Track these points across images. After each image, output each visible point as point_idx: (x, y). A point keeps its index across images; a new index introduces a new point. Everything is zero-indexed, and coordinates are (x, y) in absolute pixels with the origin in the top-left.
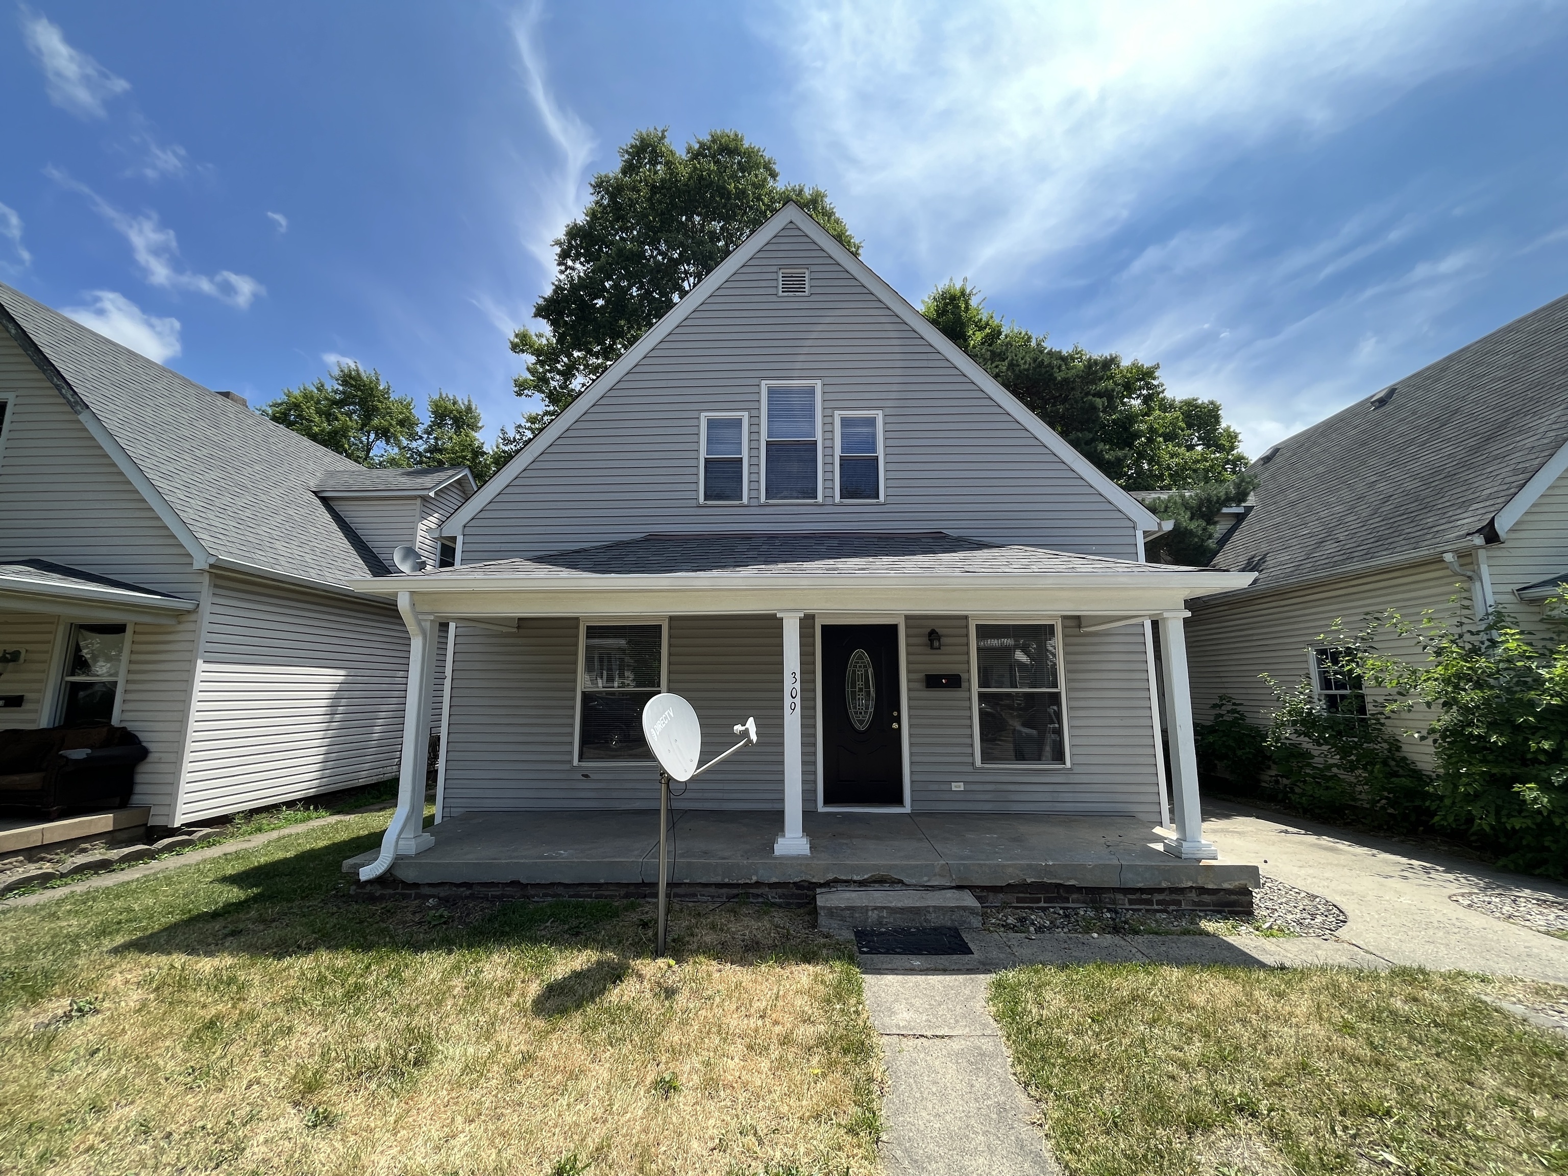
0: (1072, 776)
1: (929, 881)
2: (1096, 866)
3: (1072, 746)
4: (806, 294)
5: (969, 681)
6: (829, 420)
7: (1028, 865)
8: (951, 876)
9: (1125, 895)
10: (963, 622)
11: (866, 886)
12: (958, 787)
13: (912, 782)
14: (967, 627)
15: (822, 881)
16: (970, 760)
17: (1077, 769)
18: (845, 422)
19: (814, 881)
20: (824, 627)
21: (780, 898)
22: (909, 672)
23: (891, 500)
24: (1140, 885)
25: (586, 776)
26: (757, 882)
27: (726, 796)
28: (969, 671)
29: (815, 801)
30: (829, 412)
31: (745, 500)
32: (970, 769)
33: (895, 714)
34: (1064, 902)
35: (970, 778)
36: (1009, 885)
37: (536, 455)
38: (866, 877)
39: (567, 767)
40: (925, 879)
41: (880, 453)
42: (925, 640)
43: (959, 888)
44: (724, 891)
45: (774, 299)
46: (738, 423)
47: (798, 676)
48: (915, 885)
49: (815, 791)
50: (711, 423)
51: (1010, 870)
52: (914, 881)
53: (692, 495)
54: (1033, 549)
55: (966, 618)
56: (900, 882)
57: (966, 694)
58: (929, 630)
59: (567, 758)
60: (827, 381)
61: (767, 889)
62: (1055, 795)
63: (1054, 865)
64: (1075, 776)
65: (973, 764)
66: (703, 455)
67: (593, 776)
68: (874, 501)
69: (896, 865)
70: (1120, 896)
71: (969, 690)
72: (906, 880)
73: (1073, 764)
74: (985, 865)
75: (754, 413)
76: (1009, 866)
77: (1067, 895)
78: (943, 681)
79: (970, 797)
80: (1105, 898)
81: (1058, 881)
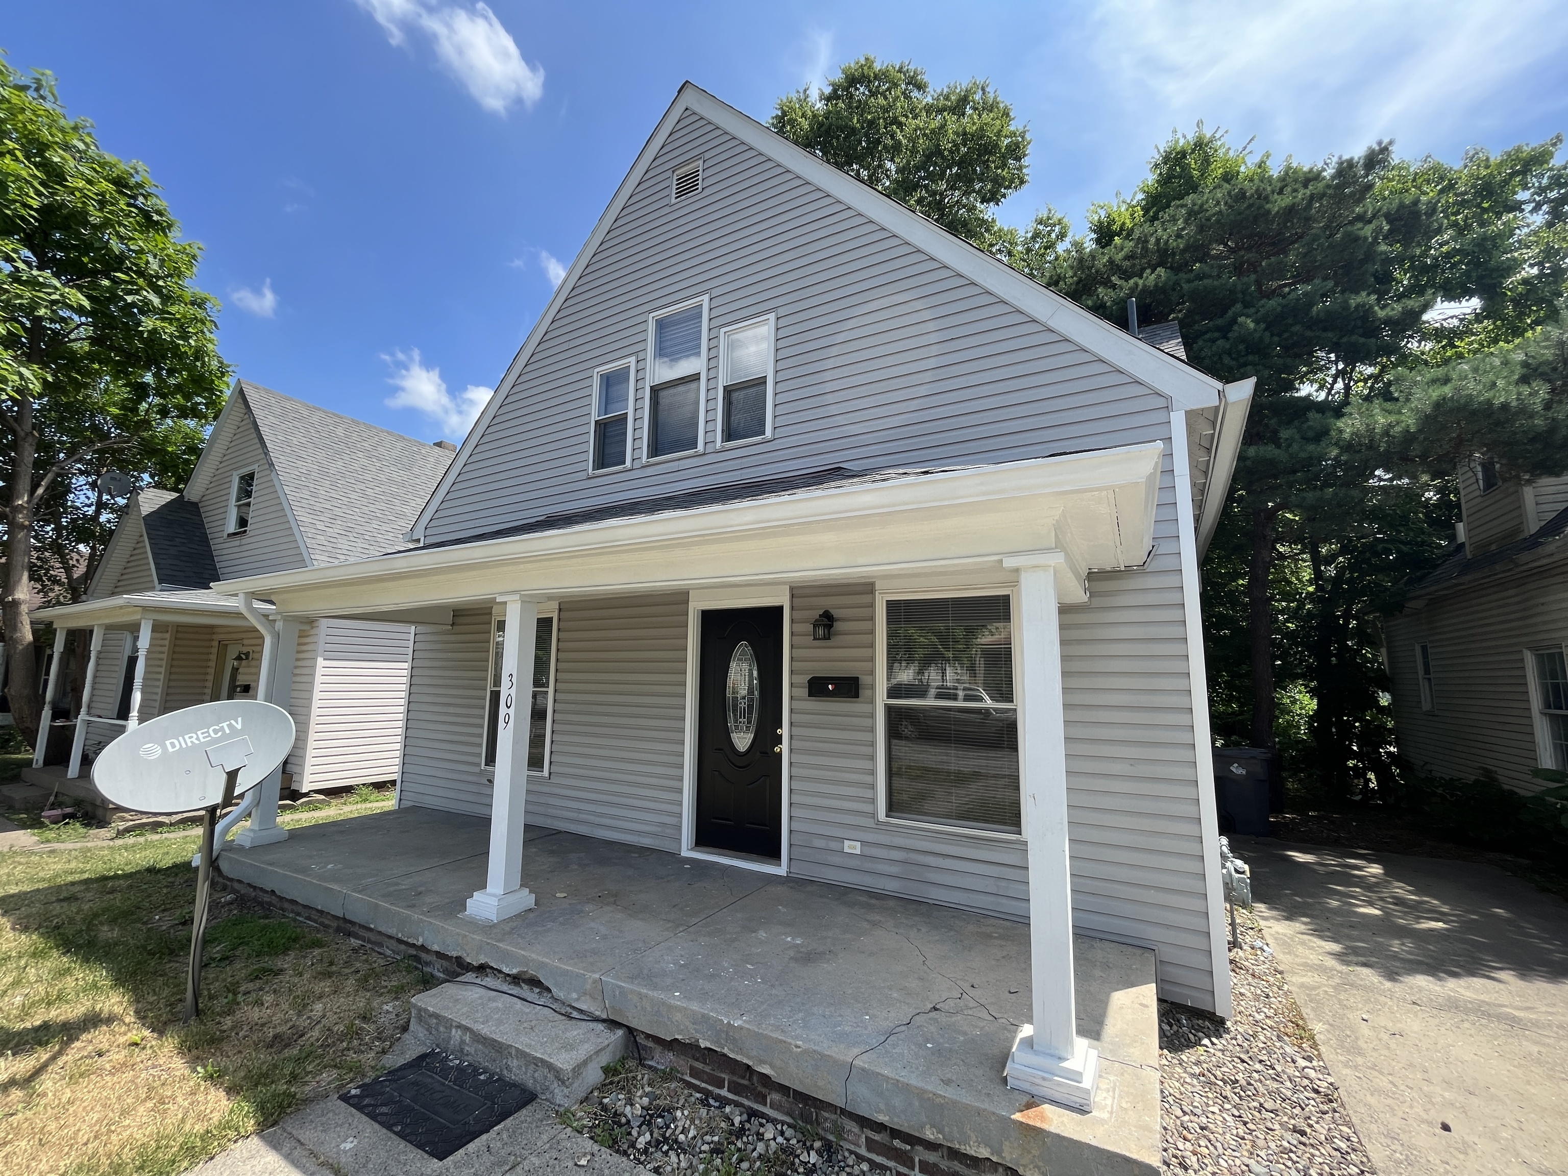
1: (577, 1000)
2: (806, 1051)
4: (699, 191)
5: (872, 687)
6: (715, 343)
7: (703, 1016)
8: (603, 1001)
9: (862, 1127)
10: (867, 596)
11: (517, 984)
12: (852, 847)
13: (791, 832)
14: (872, 605)
15: (475, 964)
16: (870, 808)
19: (468, 960)
20: (705, 615)
22: (792, 672)
23: (780, 432)
24: (882, 1118)
25: (490, 781)
26: (422, 946)
28: (872, 673)
29: (680, 840)
30: (716, 333)
31: (628, 462)
32: (870, 823)
33: (779, 731)
34: (757, 1102)
35: (870, 837)
36: (677, 1041)
38: (514, 971)
39: (478, 770)
40: (574, 995)
41: (769, 370)
42: (815, 626)
43: (613, 1024)
44: (403, 947)
45: (667, 210)
46: (626, 372)
48: (563, 1003)
49: (680, 827)
50: (604, 379)
51: (678, 1017)
52: (561, 995)
53: (584, 466)
55: (871, 587)
56: (550, 991)
57: (869, 709)
59: (478, 760)
60: (715, 293)
63: (740, 1028)
65: (874, 815)
66: (594, 417)
68: (761, 438)
69: (546, 965)
70: (852, 1126)
71: (872, 701)
72: (554, 991)
74: (646, 996)
75: (641, 357)
76: (678, 1009)
77: (764, 1090)
78: (830, 687)
79: (868, 866)
80: (826, 1119)
81: (745, 1060)
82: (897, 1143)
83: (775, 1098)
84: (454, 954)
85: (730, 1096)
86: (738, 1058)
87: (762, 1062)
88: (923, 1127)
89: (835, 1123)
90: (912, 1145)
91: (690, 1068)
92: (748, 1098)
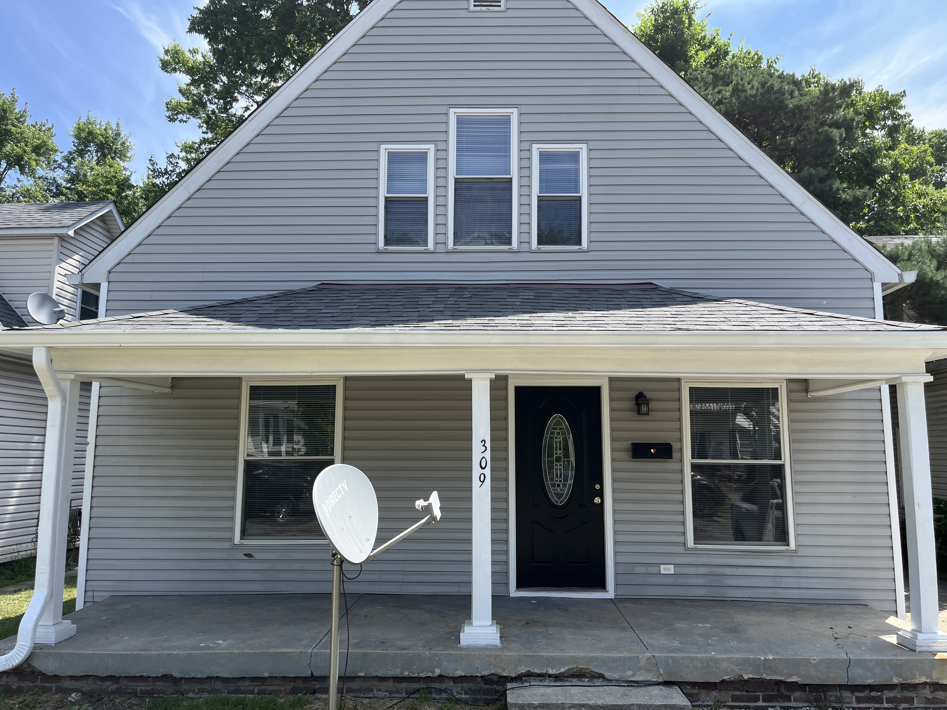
0: (796, 559)
1: (633, 676)
2: (821, 661)
3: (797, 525)
4: (502, 8)
5: (681, 450)
6: (525, 154)
7: (745, 659)
8: (658, 670)
9: (853, 692)
10: (675, 385)
11: (562, 680)
12: (667, 569)
13: (616, 564)
14: (679, 390)
15: (513, 675)
16: (681, 539)
17: (803, 551)
18: (545, 157)
19: (505, 674)
20: (519, 390)
21: (466, 693)
22: (613, 439)
23: (594, 246)
24: (869, 682)
25: (249, 555)
26: (440, 676)
27: (407, 578)
28: (681, 440)
29: (507, 584)
30: (525, 146)
31: (431, 245)
32: (681, 549)
33: (597, 487)
34: (784, 701)
35: (681, 560)
36: (723, 681)
37: (192, 191)
38: (562, 670)
39: (227, 545)
40: (629, 673)
41: (584, 192)
42: (631, 404)
43: (668, 684)
44: (404, 685)
45: (464, 14)
46: (422, 157)
47: (488, 444)
48: (618, 681)
49: (507, 573)
50: (393, 157)
51: (725, 665)
52: (616, 676)
53: (371, 239)
54: (755, 303)
55: (679, 380)
56: (601, 676)
57: (677, 466)
58: (636, 393)
59: (227, 535)
60: (524, 109)
61: (452, 684)
62: (778, 580)
63: (774, 660)
64: (801, 559)
65: (684, 544)
66: (383, 193)
67: (257, 555)
68: (576, 248)
69: (597, 658)
70: (847, 694)
71: (681, 461)
72: (607, 675)
73: (797, 546)
74: (696, 658)
75: (442, 146)
76: (724, 660)
77: (788, 693)
78: (652, 450)
79: (680, 581)
80: (831, 696)
81: (779, 678)
82: (873, 694)
83: (797, 694)
84: (485, 673)
85: (765, 704)
86: (774, 678)
87: (791, 675)
88: (892, 678)
89: (836, 696)
90: (882, 692)
91: (733, 696)
92: (778, 701)
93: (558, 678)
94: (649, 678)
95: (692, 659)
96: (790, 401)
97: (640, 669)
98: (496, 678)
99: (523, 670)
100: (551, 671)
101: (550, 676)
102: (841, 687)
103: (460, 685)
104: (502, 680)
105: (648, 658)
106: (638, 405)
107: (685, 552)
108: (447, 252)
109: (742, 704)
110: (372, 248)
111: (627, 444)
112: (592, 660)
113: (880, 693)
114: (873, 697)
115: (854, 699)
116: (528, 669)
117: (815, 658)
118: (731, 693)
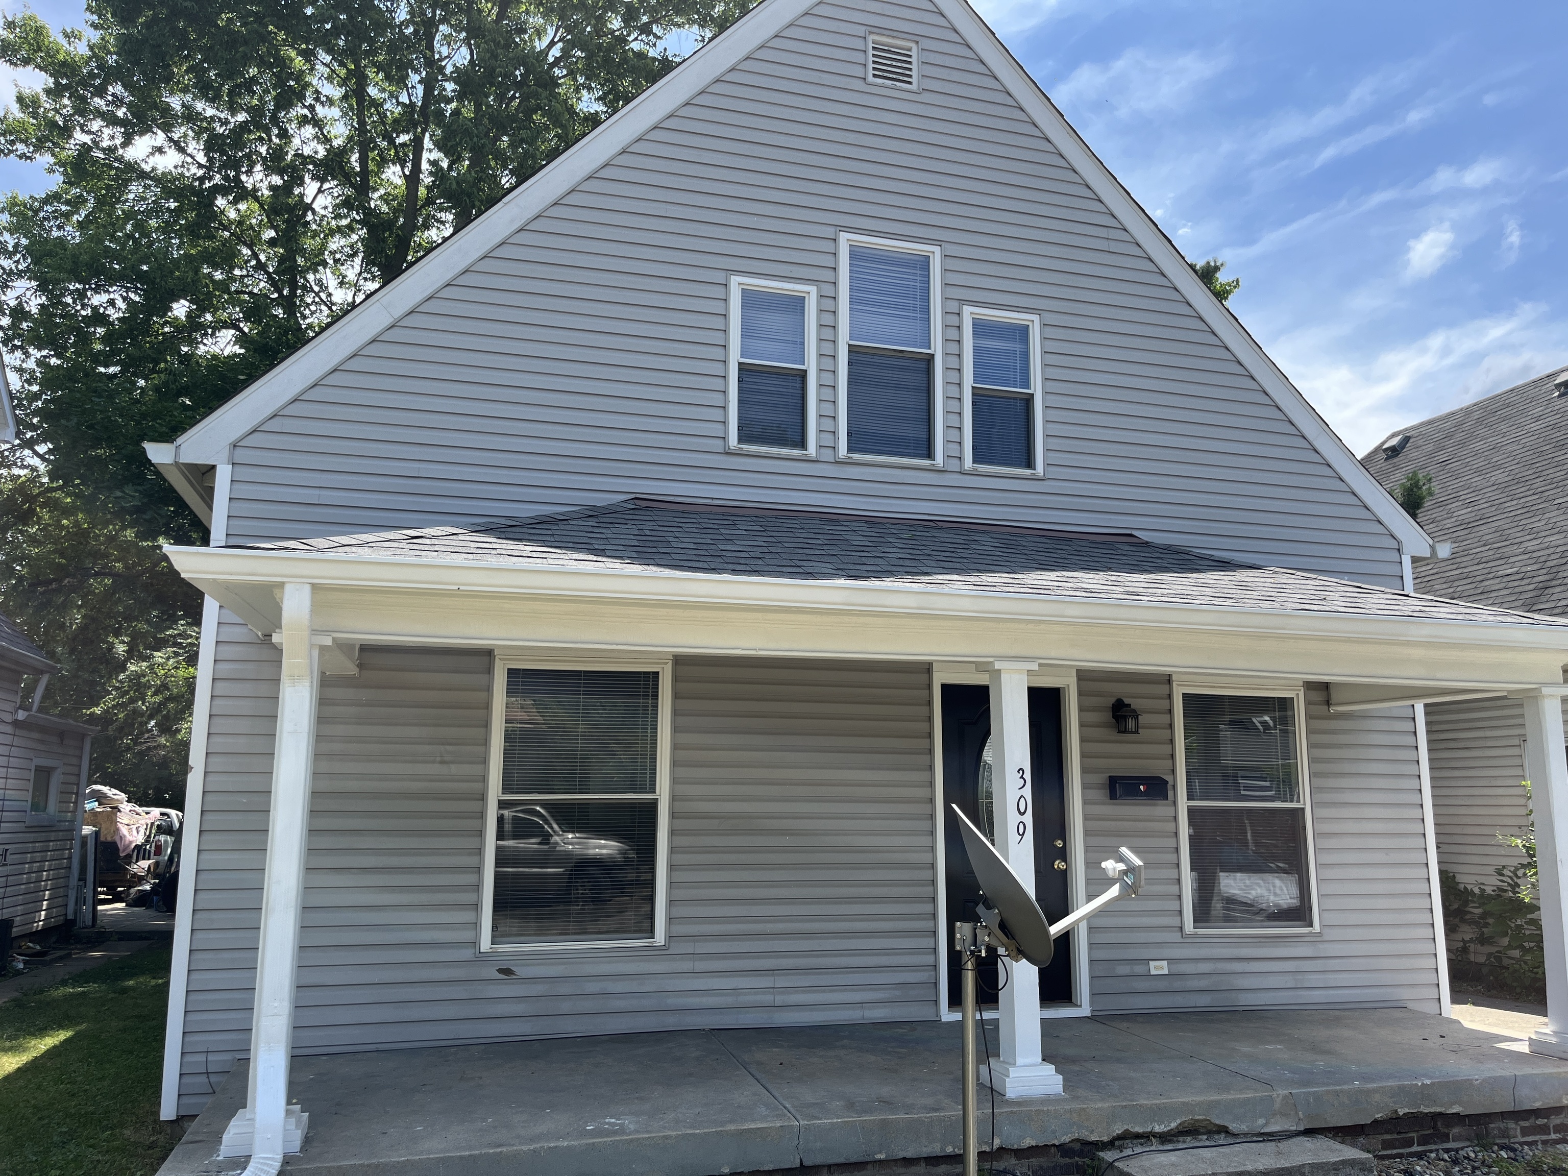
0: (1321, 946)
1: (1266, 1124)
2: (1482, 1081)
3: (1320, 896)
4: (914, 87)
5: (1174, 787)
6: (954, 320)
7: (1399, 1087)
8: (1297, 1113)
9: (1518, 1122)
10: (1163, 689)
11: (1170, 1141)
12: (1159, 968)
13: (1092, 961)
14: (1170, 696)
15: (1105, 1139)
16: (1176, 921)
17: (1330, 934)
18: (981, 328)
19: (1093, 1138)
20: (945, 688)
22: (1084, 770)
23: (1054, 472)
25: (507, 972)
26: (1001, 1149)
28: (1173, 771)
29: (936, 1002)
30: (953, 306)
31: (812, 449)
32: (1176, 937)
33: (1059, 844)
34: (1448, 1141)
35: (1177, 953)
36: (1376, 1121)
38: (1173, 1125)
39: (467, 954)
40: (1261, 1121)
41: (1037, 388)
42: (1107, 716)
43: (1309, 1132)
44: (942, 1169)
45: (858, 85)
46: (797, 304)
47: (1028, 776)
48: (1245, 1135)
49: (936, 984)
50: (750, 299)
51: (1377, 1097)
52: (1244, 1128)
53: (717, 430)
55: (1168, 680)
56: (1223, 1130)
57: (1170, 811)
58: (1113, 700)
59: (467, 936)
60: (952, 250)
62: (1299, 977)
63: (1433, 1084)
64: (1326, 945)
65: (1181, 928)
66: (735, 357)
67: (521, 972)
68: (1027, 472)
69: (1218, 1103)
70: (1511, 1125)
71: (1175, 803)
72: (1233, 1127)
73: (1322, 926)
74: (1342, 1091)
75: (828, 290)
76: (1375, 1091)
77: (1446, 1131)
78: (1142, 787)
79: (1178, 985)
80: (1493, 1128)
81: (1438, 1110)
82: (1540, 1122)
83: (1456, 1130)
84: (1066, 1139)
85: (1420, 1149)
86: (1432, 1110)
87: (1452, 1104)
88: (1561, 1098)
89: (1499, 1129)
90: (1548, 1117)
91: (1384, 1141)
92: (1435, 1143)
93: (1164, 1138)
94: (1286, 1127)
95: (1337, 1094)
96: (1309, 717)
97: (1274, 1115)
98: (1077, 1146)
99: (1118, 1130)
100: (1158, 1128)
101: (1155, 1135)
102: (1503, 1115)
103: (1025, 1162)
104: (1086, 1149)
105: (1285, 1097)
106: (1115, 717)
107: (1182, 940)
108: (837, 462)
109: (1395, 1151)
110: (718, 445)
111: (1102, 778)
112: (1212, 1105)
113: (1546, 1120)
114: (1539, 1125)
115: (1519, 1131)
116: (1126, 1127)
117: (1476, 1077)
118: (1380, 1137)
